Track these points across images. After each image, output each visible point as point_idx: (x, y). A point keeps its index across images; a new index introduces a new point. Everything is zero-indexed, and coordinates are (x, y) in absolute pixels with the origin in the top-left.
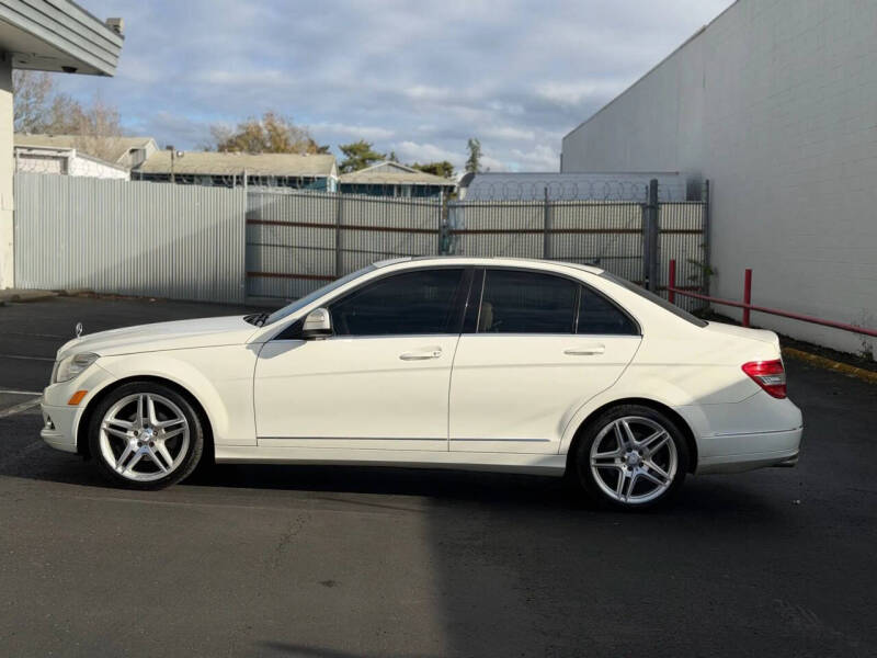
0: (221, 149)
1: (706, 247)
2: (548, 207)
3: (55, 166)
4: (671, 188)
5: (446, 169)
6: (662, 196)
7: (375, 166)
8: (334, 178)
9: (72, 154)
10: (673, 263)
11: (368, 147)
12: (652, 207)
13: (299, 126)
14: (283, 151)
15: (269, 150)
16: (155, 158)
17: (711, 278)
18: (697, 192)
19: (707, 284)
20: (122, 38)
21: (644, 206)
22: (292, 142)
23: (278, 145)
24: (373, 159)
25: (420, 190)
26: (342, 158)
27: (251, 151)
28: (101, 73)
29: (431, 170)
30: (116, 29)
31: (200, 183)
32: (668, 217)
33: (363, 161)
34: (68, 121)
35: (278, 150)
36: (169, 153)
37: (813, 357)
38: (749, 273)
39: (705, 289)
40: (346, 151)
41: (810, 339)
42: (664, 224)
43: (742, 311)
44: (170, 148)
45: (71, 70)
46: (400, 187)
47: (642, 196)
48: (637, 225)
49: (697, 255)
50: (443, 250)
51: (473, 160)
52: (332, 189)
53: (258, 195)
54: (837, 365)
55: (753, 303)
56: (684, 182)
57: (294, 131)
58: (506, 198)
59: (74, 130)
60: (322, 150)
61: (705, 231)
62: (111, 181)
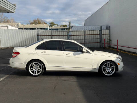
0: (30, 24)
1: (110, 36)
2: (84, 31)
3: (6, 28)
4: (104, 27)
5: (66, 26)
6: (102, 29)
7: (55, 26)
8: (49, 28)
9: (9, 26)
10: (105, 39)
11: (53, 23)
12: (101, 30)
13: (42, 20)
14: (40, 24)
15: (38, 24)
16: (20, 26)
17: (111, 41)
18: (108, 28)
19: (110, 42)
20: (16, 7)
21: (100, 30)
22: (42, 22)
23: (39, 23)
24: (54, 25)
25: (62, 29)
26: (50, 25)
27: (35, 24)
28: (13, 13)
29: (64, 26)
30: (15, 5)
31: (28, 29)
32: (104, 32)
33: (53, 25)
34: (6, 21)
35: (39, 24)
36: (23, 25)
37: (129, 53)
38: (118, 40)
39: (110, 43)
40: (50, 23)
41: (128, 50)
42: (103, 33)
43: (117, 46)
44: (23, 24)
45: (8, 12)
46: (59, 29)
47: (99, 29)
48: (99, 33)
49: (108, 38)
50: (68, 39)
51: (70, 24)
52: (48, 30)
53: (39, 31)
54: (133, 54)
55: (119, 45)
56: (106, 26)
57: (42, 21)
58: (76, 30)
59: (7, 22)
60: (46, 24)
61: (109, 34)
62: (15, 30)
